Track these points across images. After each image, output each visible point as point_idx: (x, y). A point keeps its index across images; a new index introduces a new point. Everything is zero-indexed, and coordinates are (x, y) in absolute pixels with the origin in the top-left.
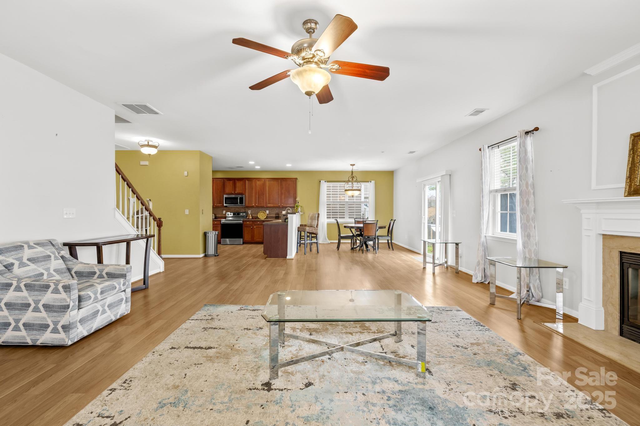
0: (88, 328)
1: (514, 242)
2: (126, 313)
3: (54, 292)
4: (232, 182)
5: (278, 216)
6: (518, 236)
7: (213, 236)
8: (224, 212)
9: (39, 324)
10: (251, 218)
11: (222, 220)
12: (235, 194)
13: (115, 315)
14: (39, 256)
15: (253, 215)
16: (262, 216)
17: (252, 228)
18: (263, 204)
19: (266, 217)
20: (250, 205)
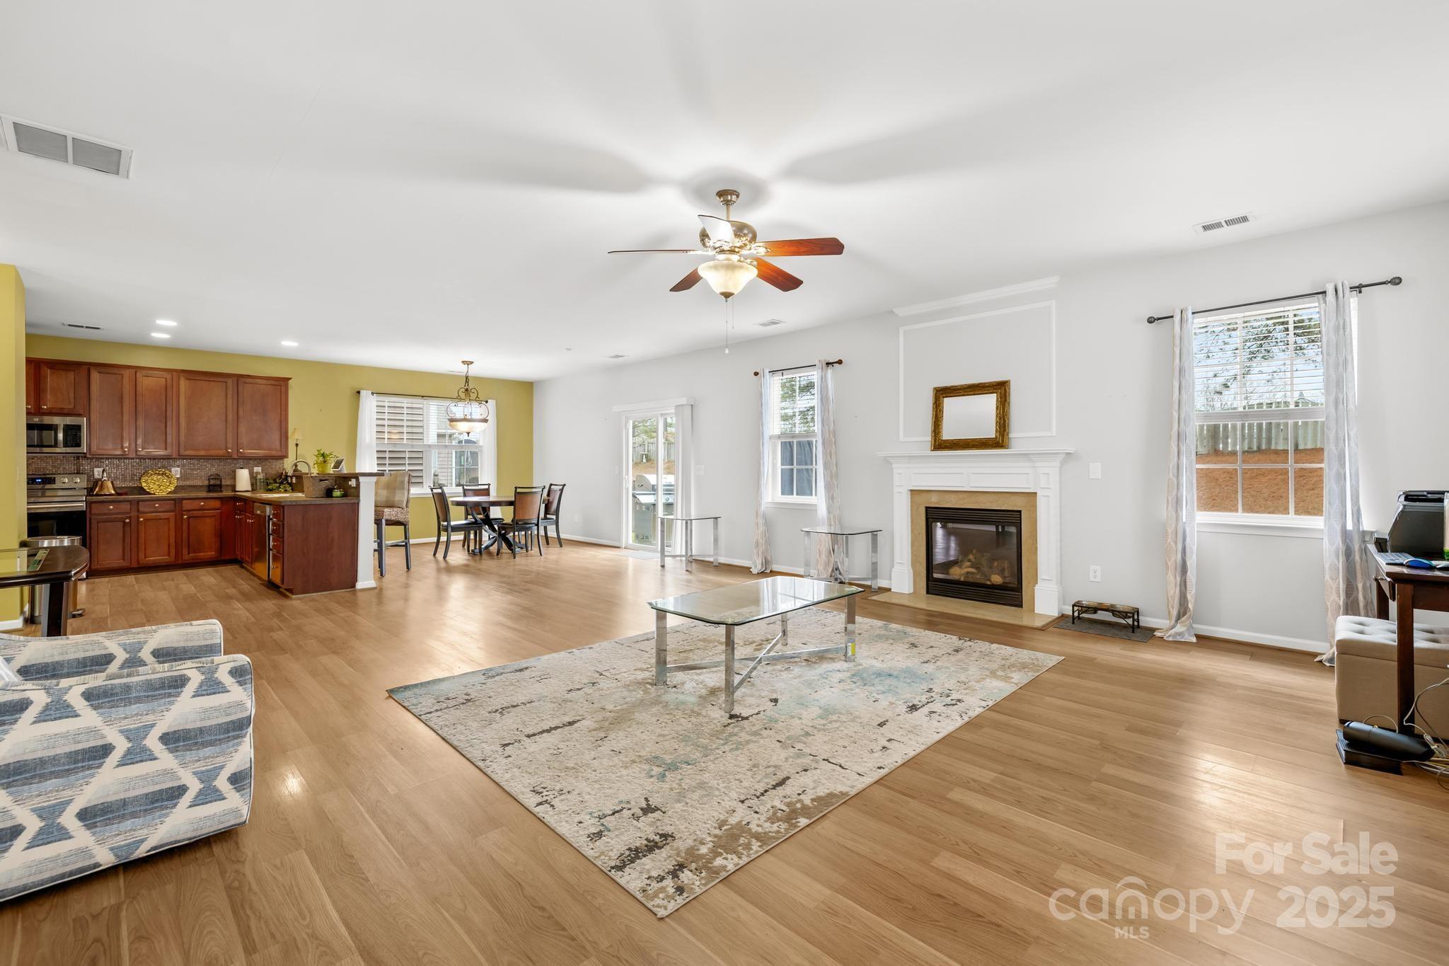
1: (811, 509)
3: (204, 693)
5: (218, 482)
6: (818, 500)
9: (147, 795)
10: (112, 491)
12: (39, 412)
15: (118, 484)
16: (159, 486)
17: (128, 523)
18: (166, 449)
19: (173, 488)
20: (109, 451)
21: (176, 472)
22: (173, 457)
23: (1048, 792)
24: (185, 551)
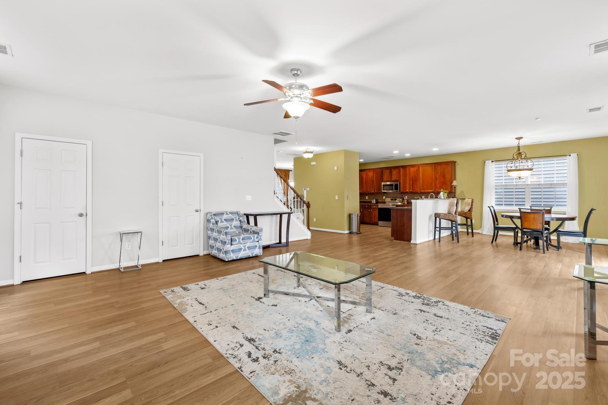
0: (236, 256)
2: (259, 255)
4: (388, 170)
7: (356, 217)
8: (384, 197)
10: (406, 203)
11: (379, 204)
12: (391, 181)
13: (252, 254)
14: (229, 218)
18: (417, 190)
20: (404, 191)
23: (137, 359)
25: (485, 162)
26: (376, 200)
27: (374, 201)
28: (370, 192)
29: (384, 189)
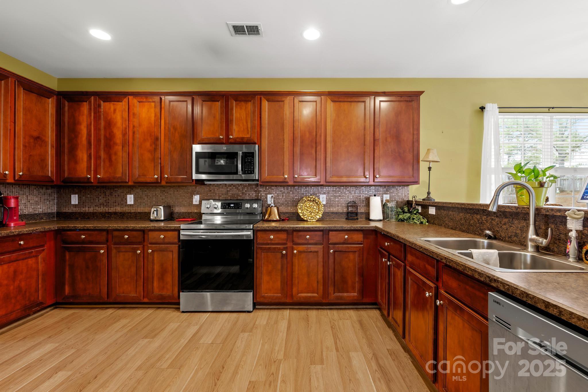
4: (218, 104)
5: (355, 210)
8: (196, 199)
10: (278, 218)
12: (228, 142)
15: (283, 209)
16: (311, 213)
17: (284, 255)
18: (316, 175)
19: (321, 215)
20: (275, 178)
21: (323, 199)
22: (321, 183)
24: (331, 290)
25: (482, 108)
26: (168, 208)
27: (161, 213)
28: (142, 179)
29: (200, 170)
